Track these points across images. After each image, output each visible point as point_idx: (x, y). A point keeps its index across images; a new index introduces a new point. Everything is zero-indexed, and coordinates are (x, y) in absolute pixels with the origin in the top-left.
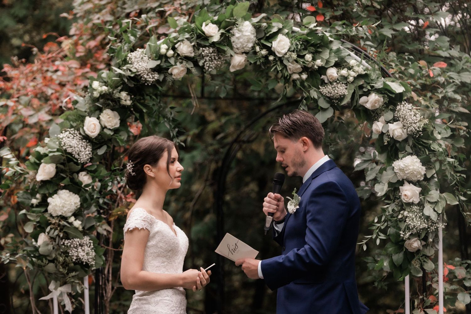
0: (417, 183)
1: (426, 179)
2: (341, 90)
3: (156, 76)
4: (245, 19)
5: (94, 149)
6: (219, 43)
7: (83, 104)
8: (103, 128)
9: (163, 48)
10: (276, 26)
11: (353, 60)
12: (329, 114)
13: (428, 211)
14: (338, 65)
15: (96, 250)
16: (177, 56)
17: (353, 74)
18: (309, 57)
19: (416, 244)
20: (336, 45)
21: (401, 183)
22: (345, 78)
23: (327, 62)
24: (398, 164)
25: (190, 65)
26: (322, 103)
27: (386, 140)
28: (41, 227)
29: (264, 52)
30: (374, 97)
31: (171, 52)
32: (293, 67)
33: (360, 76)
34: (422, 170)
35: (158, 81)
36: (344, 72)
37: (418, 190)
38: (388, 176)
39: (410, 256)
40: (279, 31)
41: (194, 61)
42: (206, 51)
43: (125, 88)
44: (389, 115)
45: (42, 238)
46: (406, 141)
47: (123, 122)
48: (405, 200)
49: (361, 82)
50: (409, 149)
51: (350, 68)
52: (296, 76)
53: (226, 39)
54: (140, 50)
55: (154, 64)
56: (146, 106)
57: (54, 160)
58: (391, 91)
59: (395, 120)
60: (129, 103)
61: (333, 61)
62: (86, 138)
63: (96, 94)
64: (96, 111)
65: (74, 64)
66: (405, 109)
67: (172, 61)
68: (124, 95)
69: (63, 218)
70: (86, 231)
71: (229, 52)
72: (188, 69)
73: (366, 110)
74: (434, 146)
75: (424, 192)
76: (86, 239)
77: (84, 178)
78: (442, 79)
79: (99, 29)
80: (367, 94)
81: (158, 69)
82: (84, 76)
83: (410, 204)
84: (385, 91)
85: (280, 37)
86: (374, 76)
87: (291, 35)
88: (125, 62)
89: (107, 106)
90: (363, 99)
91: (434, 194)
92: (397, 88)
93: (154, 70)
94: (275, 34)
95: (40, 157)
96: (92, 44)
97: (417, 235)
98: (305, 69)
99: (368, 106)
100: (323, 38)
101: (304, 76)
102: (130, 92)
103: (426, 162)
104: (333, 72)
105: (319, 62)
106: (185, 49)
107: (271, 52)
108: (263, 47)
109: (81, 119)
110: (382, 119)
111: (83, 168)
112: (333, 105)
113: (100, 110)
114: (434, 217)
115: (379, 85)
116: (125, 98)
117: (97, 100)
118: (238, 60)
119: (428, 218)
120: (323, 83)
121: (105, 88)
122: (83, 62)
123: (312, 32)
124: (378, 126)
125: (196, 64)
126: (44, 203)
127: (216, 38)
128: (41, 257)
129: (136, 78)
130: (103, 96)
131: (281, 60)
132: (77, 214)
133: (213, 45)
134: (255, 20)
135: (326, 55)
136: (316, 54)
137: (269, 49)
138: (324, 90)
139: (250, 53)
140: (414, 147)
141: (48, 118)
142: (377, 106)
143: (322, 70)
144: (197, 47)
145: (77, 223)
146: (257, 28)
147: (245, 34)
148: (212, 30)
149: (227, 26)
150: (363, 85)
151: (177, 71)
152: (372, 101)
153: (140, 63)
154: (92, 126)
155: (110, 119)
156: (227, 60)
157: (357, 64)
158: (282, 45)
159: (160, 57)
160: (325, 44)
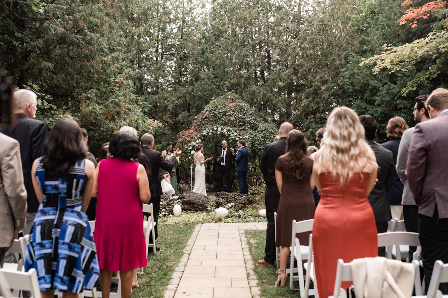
2: (233, 137)
7: (196, 138)
9: (208, 131)
10: (224, 128)
11: (235, 133)
12: (231, 141)
14: (233, 134)
16: (210, 132)
20: (233, 131)
26: (230, 139)
28: (190, 156)
30: (238, 138)
32: (226, 134)
41: (212, 132)
42: (214, 131)
43: (202, 136)
45: (190, 157)
47: (202, 141)
53: (217, 130)
54: (205, 131)
56: (205, 139)
57: (192, 146)
62: (197, 143)
64: (198, 139)
65: (194, 131)
79: (198, 125)
81: (207, 134)
82: (195, 133)
87: (226, 129)
88: (203, 132)
92: (241, 137)
95: (190, 146)
96: (197, 128)
98: (228, 134)
104: (232, 135)
105: (230, 133)
106: (211, 131)
107: (223, 132)
109: (196, 140)
116: (202, 138)
118: (219, 133)
122: (195, 131)
123: (229, 129)
126: (190, 152)
127: (215, 130)
128: (190, 160)
129: (204, 135)
130: (199, 137)
135: (231, 132)
138: (231, 137)
139: (221, 132)
141: (190, 139)
143: (230, 134)
146: (221, 128)
147: (220, 129)
148: (215, 128)
149: (217, 128)
150: (236, 137)
151: (210, 134)
152: (237, 139)
153: (205, 133)
154: (197, 141)
155: (200, 140)
156: (217, 133)
157: (235, 134)
158: (225, 131)
159: (207, 132)
160: (231, 131)
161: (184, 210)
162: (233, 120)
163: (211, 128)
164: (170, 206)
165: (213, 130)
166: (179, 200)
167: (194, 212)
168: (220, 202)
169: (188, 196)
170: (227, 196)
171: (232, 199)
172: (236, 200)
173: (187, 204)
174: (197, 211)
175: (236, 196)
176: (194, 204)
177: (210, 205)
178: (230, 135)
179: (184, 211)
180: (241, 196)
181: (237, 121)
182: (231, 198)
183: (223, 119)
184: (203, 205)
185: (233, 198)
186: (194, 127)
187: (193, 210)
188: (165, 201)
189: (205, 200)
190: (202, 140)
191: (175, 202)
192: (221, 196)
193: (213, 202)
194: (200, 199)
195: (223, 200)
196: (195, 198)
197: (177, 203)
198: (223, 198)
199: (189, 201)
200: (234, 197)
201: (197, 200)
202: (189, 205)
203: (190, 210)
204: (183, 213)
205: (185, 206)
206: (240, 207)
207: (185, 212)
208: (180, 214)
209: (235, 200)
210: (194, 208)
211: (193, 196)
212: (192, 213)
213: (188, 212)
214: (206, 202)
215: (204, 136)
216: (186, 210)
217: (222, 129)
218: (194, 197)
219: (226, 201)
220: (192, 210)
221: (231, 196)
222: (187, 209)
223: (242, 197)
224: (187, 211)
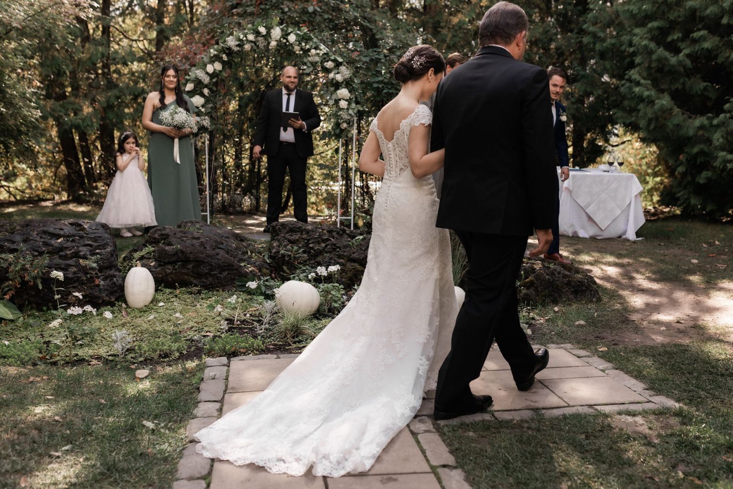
0: (346, 100)
1: (350, 99)
2: (317, 59)
3: (238, 48)
4: (277, 26)
5: (211, 79)
6: (266, 35)
7: (206, 60)
8: (215, 70)
9: (242, 37)
10: (290, 30)
11: (322, 47)
13: (351, 112)
14: (315, 48)
15: (211, 122)
16: (247, 40)
17: (322, 53)
18: (303, 44)
19: (345, 125)
20: (315, 40)
21: (340, 100)
22: (318, 54)
23: (311, 46)
24: (339, 92)
25: (253, 44)
26: (309, 64)
27: (334, 81)
29: (285, 41)
30: (330, 62)
31: (245, 39)
32: (297, 48)
33: (325, 54)
34: (349, 95)
35: (239, 51)
36: (318, 51)
37: (347, 103)
38: (334, 97)
39: (342, 131)
40: (291, 32)
41: (254, 42)
42: (260, 39)
43: (225, 53)
44: (336, 71)
46: (342, 82)
47: (223, 67)
48: (341, 107)
49: (325, 56)
50: (343, 86)
51: (321, 50)
52: (297, 52)
53: (268, 34)
54: (231, 37)
55: (237, 43)
56: (234, 61)
57: (193, 82)
58: (337, 61)
59: (338, 73)
60: (226, 59)
61: (314, 46)
62: (207, 73)
63: (212, 55)
64: (212, 62)
65: (201, 45)
66: (343, 68)
67: (245, 42)
68: (224, 56)
69: (197, 107)
70: (207, 114)
71: (270, 40)
72: (252, 47)
73: (326, 68)
74: (354, 86)
75: (349, 104)
76: (207, 117)
77: (206, 91)
78: (357, 59)
80: (327, 61)
81: (239, 46)
83: (343, 109)
84: (335, 61)
85: (292, 34)
86: (330, 54)
87: (297, 35)
88: (225, 41)
89: (217, 60)
90: (326, 64)
91: (353, 105)
92: (340, 60)
93: (237, 46)
94: (289, 34)
95: (187, 81)
96: (208, 37)
97: (346, 122)
98: (302, 49)
99: (328, 66)
100: (310, 36)
101: (301, 52)
102: (227, 55)
103: (350, 92)
104: (313, 51)
105: (308, 47)
106: (251, 37)
107: (288, 41)
108: (284, 38)
109: (205, 65)
110: (333, 72)
111: (206, 86)
112: (313, 65)
113: (214, 62)
114: (353, 114)
115: (332, 58)
117: (212, 57)
118: (274, 43)
119: (350, 115)
120: (309, 56)
121: (216, 53)
122: (204, 45)
123: (305, 34)
124: (331, 75)
125: (255, 44)
127: (264, 33)
129: (229, 49)
130: (215, 56)
131: (291, 44)
132: (203, 106)
133: (263, 36)
134: (281, 27)
135: (311, 43)
136: (306, 43)
137: (287, 39)
138: (310, 59)
139: (279, 41)
140: (346, 85)
141: (189, 67)
142: (332, 67)
143: (309, 50)
144: (256, 37)
145: (203, 110)
146: (282, 30)
147: (277, 32)
148: (262, 30)
149: (269, 29)
150: (326, 57)
151: (247, 47)
152: (329, 65)
153: (231, 42)
154: (210, 69)
155: (218, 66)
156: (269, 43)
157: (324, 49)
158: (292, 38)
159: (240, 40)
160: (311, 39)
161: (162, 282)
162: (315, 12)
163: (249, 29)
164: (112, 272)
165: (257, 33)
166: (150, 248)
167: (199, 292)
168: (283, 255)
169: (179, 235)
170: (304, 236)
171: (323, 245)
172: (335, 248)
173: (175, 262)
174: (211, 287)
175: (334, 234)
176: (199, 262)
177: (254, 265)
178: (306, 52)
179: (165, 287)
180: (349, 236)
181: (326, 16)
182: (319, 243)
183: (286, 9)
184: (229, 267)
185: (324, 241)
186: (201, 37)
187: (196, 286)
188: (93, 254)
189: (237, 248)
190: (223, 63)
191: (137, 255)
192: (287, 236)
193: (260, 253)
194: (217, 245)
195: (296, 248)
196: (202, 244)
197: (141, 258)
198: (292, 242)
199: (182, 252)
200: (328, 240)
201: (209, 251)
202: (184, 266)
203: (184, 284)
204: (159, 296)
205: (169, 269)
206: (350, 274)
207: (168, 291)
208: (150, 298)
209: (334, 250)
210: (199, 276)
211: (196, 235)
212: (191, 293)
213: (178, 291)
214: (240, 256)
215: (229, 51)
216: (171, 286)
217: (285, 35)
218: (198, 238)
219: (304, 252)
220: (191, 283)
221: (320, 236)
222: (174, 282)
223: (354, 237)
224: (175, 288)
